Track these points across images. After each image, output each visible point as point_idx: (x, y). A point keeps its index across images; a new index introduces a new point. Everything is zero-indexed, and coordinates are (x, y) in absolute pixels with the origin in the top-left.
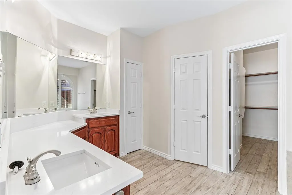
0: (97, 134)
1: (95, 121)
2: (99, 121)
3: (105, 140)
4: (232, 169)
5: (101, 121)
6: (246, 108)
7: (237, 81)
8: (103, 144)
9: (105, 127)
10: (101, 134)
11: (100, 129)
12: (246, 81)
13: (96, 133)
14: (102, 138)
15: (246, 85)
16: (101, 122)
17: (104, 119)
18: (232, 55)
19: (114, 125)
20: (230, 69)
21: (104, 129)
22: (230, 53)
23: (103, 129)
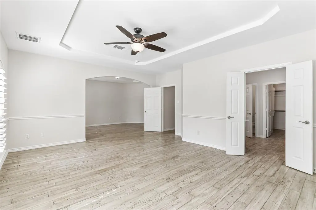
4: (267, 137)
6: (275, 111)
7: (270, 96)
12: (275, 94)
15: (275, 97)
18: (267, 86)
20: (266, 92)
22: (266, 85)
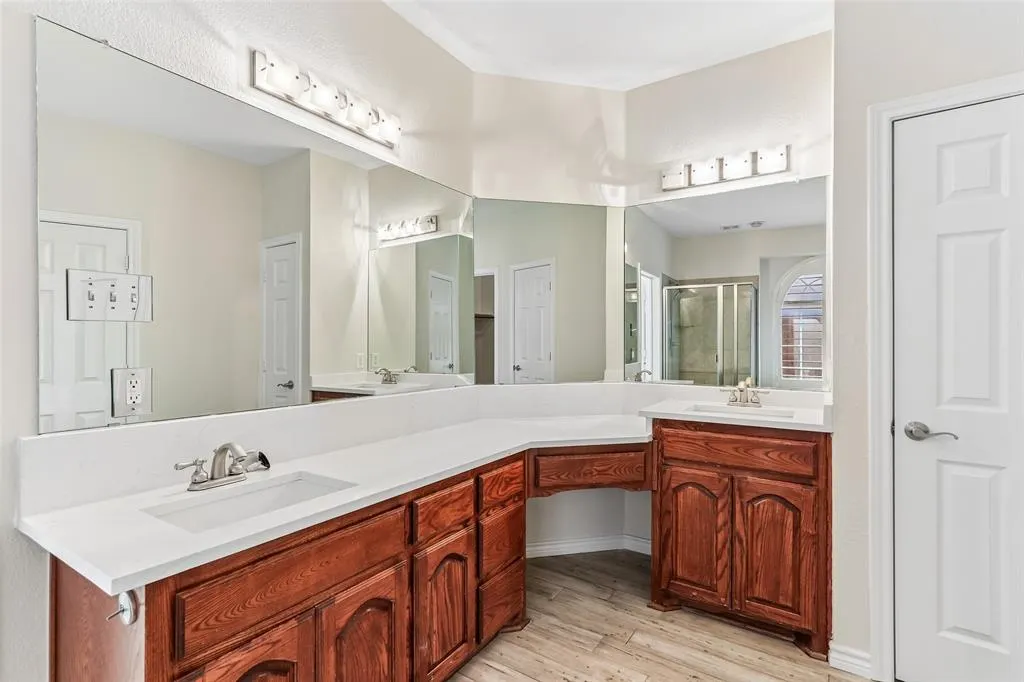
0: (697, 492)
1: (687, 432)
2: (708, 441)
3: (738, 534)
5: (718, 440)
8: (724, 547)
9: (738, 475)
10: (716, 499)
11: (710, 474)
13: (694, 484)
14: (720, 521)
16: (714, 445)
17: (729, 436)
19: (790, 475)
21: (732, 479)
23: (726, 480)
